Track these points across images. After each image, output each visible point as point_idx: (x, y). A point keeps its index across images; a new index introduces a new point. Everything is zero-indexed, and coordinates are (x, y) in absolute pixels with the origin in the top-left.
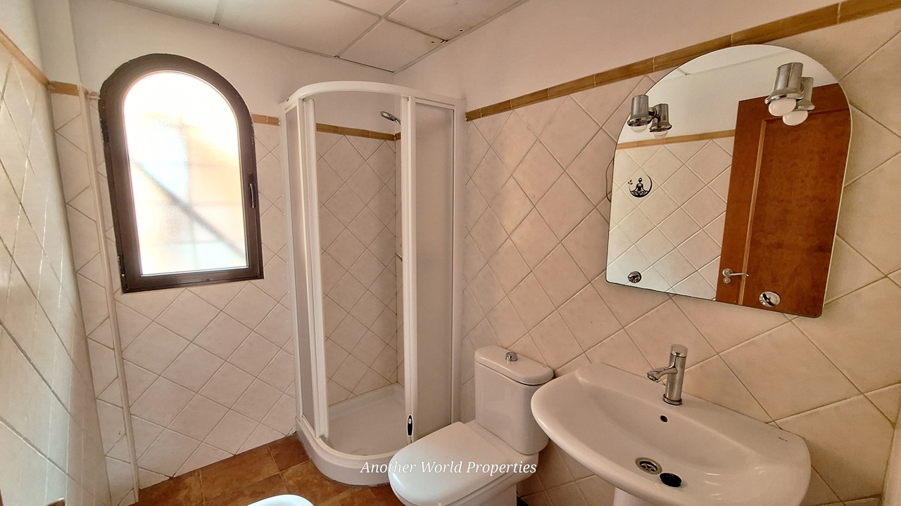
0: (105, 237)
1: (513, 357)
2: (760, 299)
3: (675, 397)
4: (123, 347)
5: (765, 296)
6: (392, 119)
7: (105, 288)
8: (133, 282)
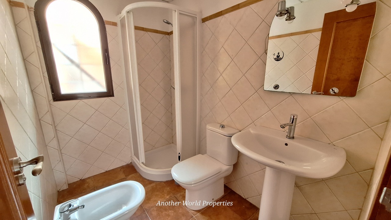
0: (44, 76)
1: (223, 127)
2: (330, 91)
3: (291, 136)
4: (56, 125)
5: (332, 90)
6: (168, 23)
7: (45, 98)
8: (57, 97)
